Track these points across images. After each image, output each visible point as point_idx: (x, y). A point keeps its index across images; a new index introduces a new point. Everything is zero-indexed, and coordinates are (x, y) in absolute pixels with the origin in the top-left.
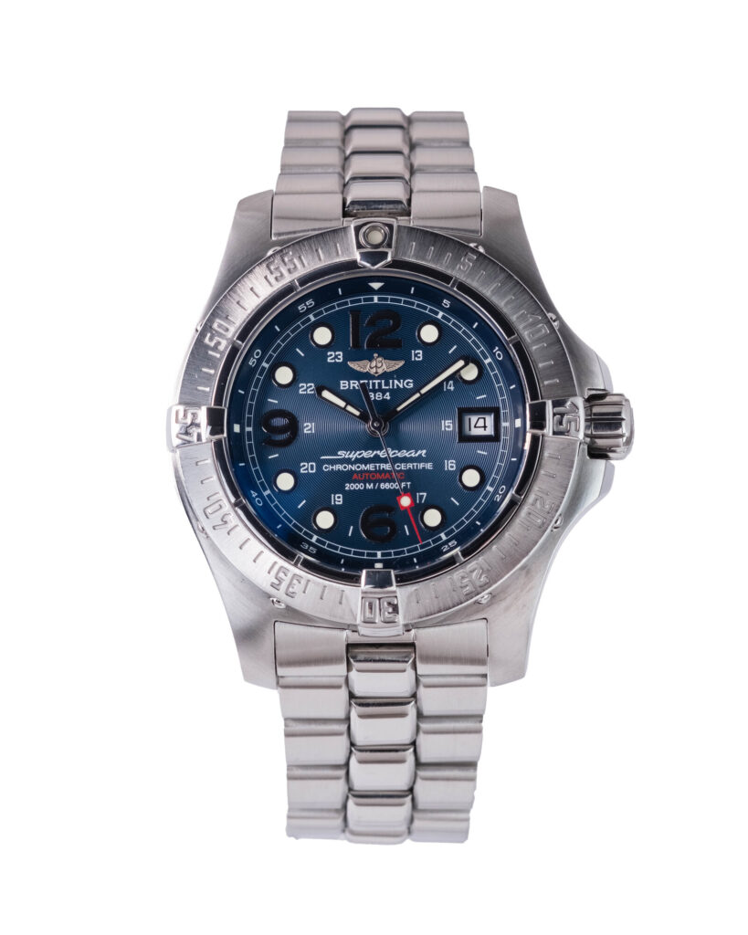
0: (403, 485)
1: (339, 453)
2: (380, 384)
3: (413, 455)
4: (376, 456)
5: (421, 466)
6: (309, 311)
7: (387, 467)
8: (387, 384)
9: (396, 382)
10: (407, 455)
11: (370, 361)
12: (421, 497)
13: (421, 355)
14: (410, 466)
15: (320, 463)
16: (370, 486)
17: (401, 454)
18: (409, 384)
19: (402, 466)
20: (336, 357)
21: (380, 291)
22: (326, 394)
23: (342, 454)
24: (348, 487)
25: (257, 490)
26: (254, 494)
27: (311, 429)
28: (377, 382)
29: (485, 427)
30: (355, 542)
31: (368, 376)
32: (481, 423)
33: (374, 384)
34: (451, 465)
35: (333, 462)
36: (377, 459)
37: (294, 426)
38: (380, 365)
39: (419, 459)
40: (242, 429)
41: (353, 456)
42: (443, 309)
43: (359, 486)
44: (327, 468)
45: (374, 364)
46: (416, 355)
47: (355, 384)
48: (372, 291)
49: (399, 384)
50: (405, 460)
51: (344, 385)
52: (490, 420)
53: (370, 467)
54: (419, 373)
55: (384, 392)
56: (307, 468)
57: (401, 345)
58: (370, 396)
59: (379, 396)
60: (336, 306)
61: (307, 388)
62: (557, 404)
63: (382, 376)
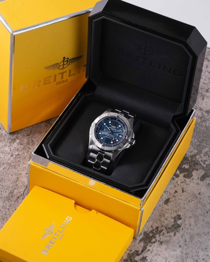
6: (110, 119)
7: (110, 136)
12: (112, 140)
18: (116, 130)
20: (110, 124)
21: (117, 120)
22: (108, 127)
24: (106, 136)
25: (97, 133)
30: (104, 142)
31: (112, 127)
34: (116, 139)
36: (109, 135)
37: (103, 129)
38: (114, 127)
39: (113, 137)
40: (98, 127)
41: (107, 134)
42: (122, 125)
43: (107, 137)
44: (104, 134)
47: (111, 128)
48: (116, 120)
49: (115, 129)
51: (110, 127)
52: (122, 136)
54: (117, 129)
56: (103, 133)
57: (117, 126)
58: (112, 129)
59: (112, 130)
60: (113, 120)
61: (106, 126)
62: (128, 137)
63: (114, 128)
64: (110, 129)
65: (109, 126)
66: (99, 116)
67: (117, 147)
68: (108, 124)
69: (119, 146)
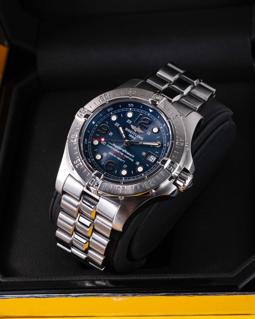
0: (123, 161)
1: (113, 144)
2: (135, 134)
3: (130, 155)
4: (122, 150)
5: (131, 159)
6: (131, 107)
7: (122, 154)
8: (137, 135)
9: (139, 136)
10: (129, 154)
11: (137, 127)
12: (125, 166)
13: (150, 134)
14: (128, 157)
15: (107, 143)
16: (115, 156)
17: (128, 153)
18: (142, 139)
19: (126, 157)
20: (129, 122)
22: (121, 128)
23: (114, 145)
24: (110, 153)
25: (88, 140)
26: (86, 140)
27: (111, 134)
28: (135, 133)
29: (153, 160)
30: (101, 167)
31: (133, 130)
32: (153, 159)
33: (134, 133)
34: (138, 163)
35: (110, 145)
36: (121, 151)
39: (131, 157)
40: (95, 124)
41: (116, 147)
42: (163, 127)
43: (112, 154)
44: (108, 145)
45: (137, 129)
46: (148, 133)
47: (129, 130)
50: (128, 155)
51: (126, 129)
52: (155, 159)
53: (118, 152)
54: (147, 139)
55: (135, 137)
56: (103, 142)
57: (147, 128)
58: (130, 136)
59: (133, 137)
60: (138, 110)
61: (117, 124)
62: (172, 163)
63: (137, 133)
64: (126, 133)
65: (125, 125)
66: (103, 95)
67: (136, 187)
68: (122, 120)
69: (141, 186)
